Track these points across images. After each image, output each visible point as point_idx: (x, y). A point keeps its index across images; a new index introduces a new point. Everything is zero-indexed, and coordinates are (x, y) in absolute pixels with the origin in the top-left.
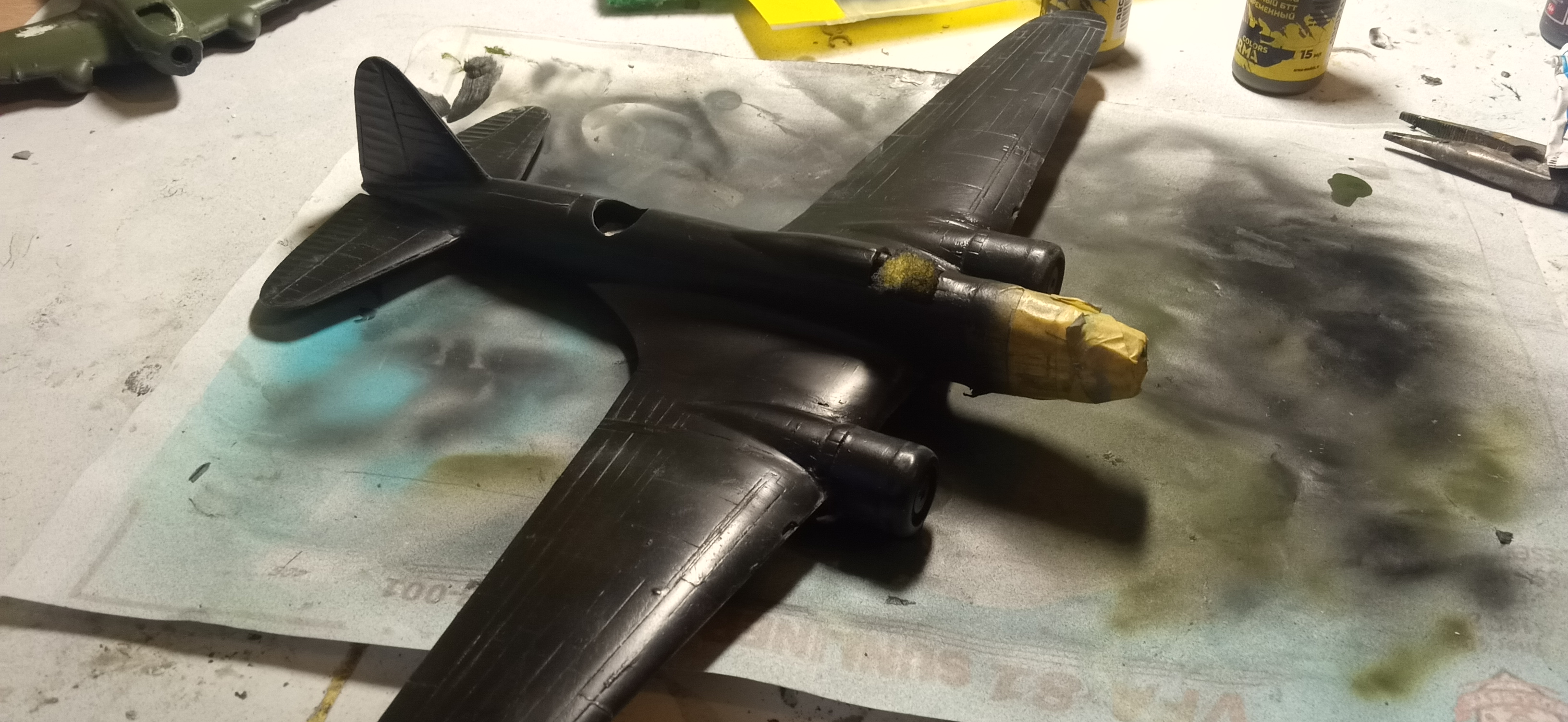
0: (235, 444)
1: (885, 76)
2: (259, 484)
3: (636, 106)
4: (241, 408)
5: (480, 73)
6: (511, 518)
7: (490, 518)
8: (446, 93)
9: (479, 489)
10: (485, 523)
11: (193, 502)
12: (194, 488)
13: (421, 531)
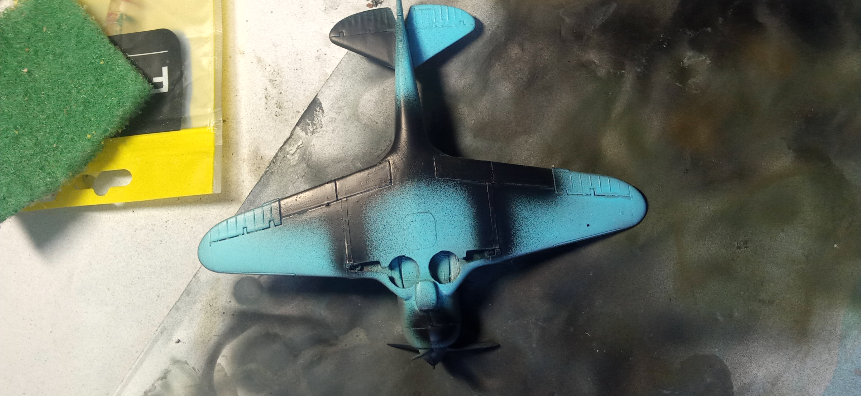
1: (281, 164)
3: (223, 356)
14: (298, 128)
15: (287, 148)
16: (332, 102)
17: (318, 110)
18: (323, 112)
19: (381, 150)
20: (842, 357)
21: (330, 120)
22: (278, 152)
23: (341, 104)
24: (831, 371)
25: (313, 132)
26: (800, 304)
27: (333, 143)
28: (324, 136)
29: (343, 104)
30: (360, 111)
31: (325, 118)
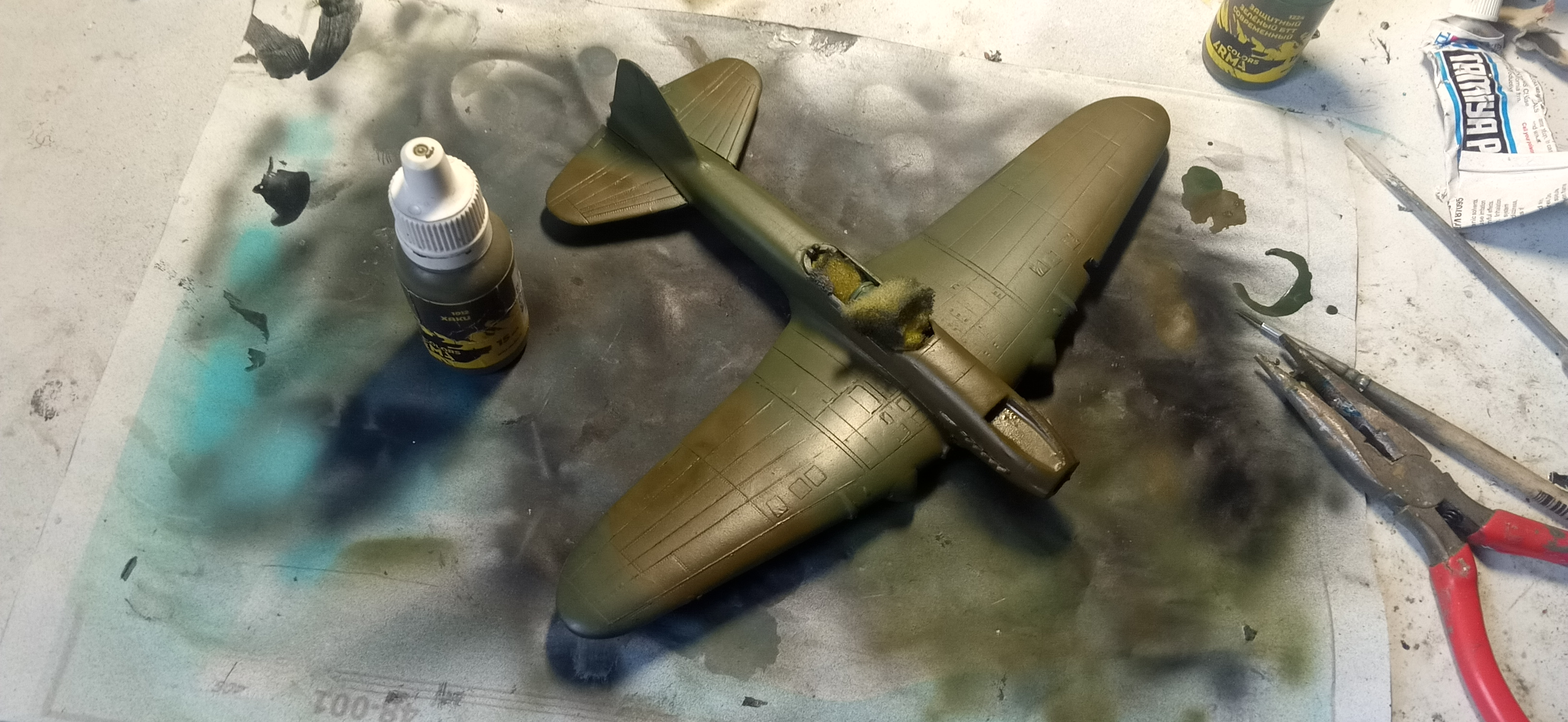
0: (155, 531)
1: (763, 32)
2: (186, 581)
3: (507, 64)
4: (154, 486)
5: (338, 10)
6: (418, 610)
7: (399, 611)
8: (303, 34)
9: (387, 578)
10: (395, 617)
11: (129, 603)
12: (127, 587)
13: (339, 630)
14: (812, 33)
15: (784, 30)
16: (861, 56)
17: (845, 44)
18: (845, 50)
19: (837, 129)
20: (878, 701)
21: (841, 62)
22: (775, 23)
23: (865, 66)
24: (857, 697)
25: (816, 50)
26: (912, 630)
27: (817, 76)
28: (818, 62)
29: (865, 68)
30: (868, 89)
31: (839, 56)
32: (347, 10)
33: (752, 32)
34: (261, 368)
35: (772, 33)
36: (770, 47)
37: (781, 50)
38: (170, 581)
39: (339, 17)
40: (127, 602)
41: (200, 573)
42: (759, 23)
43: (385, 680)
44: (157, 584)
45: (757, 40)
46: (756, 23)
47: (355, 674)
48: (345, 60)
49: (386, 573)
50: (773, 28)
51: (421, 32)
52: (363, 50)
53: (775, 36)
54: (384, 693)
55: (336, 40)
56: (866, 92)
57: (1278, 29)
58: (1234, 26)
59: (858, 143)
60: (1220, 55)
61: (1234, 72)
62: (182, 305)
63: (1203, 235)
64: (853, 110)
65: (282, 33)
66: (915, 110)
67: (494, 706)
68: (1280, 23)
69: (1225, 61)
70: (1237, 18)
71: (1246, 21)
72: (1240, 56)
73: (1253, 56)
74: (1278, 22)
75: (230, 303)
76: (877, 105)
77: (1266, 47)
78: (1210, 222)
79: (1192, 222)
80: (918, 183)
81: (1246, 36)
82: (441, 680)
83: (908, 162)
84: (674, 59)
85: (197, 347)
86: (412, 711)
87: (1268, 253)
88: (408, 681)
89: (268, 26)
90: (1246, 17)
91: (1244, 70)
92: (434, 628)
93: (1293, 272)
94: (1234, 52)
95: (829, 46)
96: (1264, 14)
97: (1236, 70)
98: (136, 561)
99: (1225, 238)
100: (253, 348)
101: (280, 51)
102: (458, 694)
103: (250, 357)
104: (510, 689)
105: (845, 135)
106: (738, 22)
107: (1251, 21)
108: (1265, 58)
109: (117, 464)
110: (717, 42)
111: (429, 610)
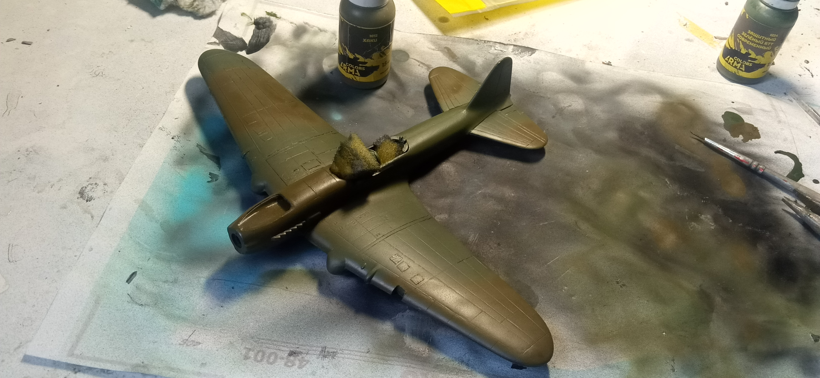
0: (149, 259)
1: (486, 46)
2: (166, 286)
4: (150, 236)
5: (263, 27)
6: (306, 309)
7: (295, 308)
8: (244, 36)
9: (287, 290)
10: (293, 312)
11: (130, 296)
12: (130, 287)
13: (259, 316)
14: (512, 47)
15: (497, 45)
16: (539, 58)
17: (530, 53)
18: (530, 55)
19: (529, 90)
20: (595, 371)
21: (528, 60)
22: (492, 42)
24: (581, 368)
25: (515, 54)
26: (609, 333)
28: (517, 60)
29: (541, 64)
30: (544, 73)
31: (528, 58)
32: (269, 27)
33: (480, 45)
34: (216, 182)
35: (491, 46)
36: (490, 52)
37: (496, 54)
38: (157, 286)
39: (264, 30)
40: (128, 296)
41: (175, 281)
42: (484, 41)
43: (287, 344)
44: (149, 287)
45: (483, 49)
46: (482, 41)
47: (270, 340)
48: (267, 48)
49: (287, 288)
50: (491, 44)
51: (306, 39)
52: (276, 45)
53: (493, 48)
54: (287, 351)
55: (262, 40)
56: (543, 74)
57: (764, 43)
58: (738, 45)
59: (542, 96)
60: (729, 63)
61: (738, 72)
62: (173, 148)
63: (739, 143)
64: (537, 81)
65: (233, 35)
66: (570, 83)
67: (356, 360)
68: (765, 39)
69: (733, 67)
70: (740, 40)
71: (746, 41)
72: (742, 62)
73: (749, 61)
74: (764, 38)
75: (200, 150)
76: (549, 81)
77: (757, 55)
78: (741, 137)
79: (731, 137)
80: (576, 115)
81: (745, 49)
82: (323, 345)
83: (570, 104)
84: (439, 56)
85: (180, 168)
86: (305, 361)
87: (776, 152)
88: (302, 345)
89: (226, 31)
90: (745, 38)
91: (744, 70)
92: (317, 319)
93: (792, 163)
94: (738, 60)
95: (521, 53)
96: (756, 34)
97: (739, 71)
98: (136, 274)
99: (751, 145)
100: (212, 172)
101: (232, 42)
102: (334, 352)
103: (210, 176)
104: (366, 351)
105: (534, 92)
106: (473, 41)
107: (748, 40)
108: (756, 62)
109: (129, 223)
110: (462, 50)
111: (313, 309)
